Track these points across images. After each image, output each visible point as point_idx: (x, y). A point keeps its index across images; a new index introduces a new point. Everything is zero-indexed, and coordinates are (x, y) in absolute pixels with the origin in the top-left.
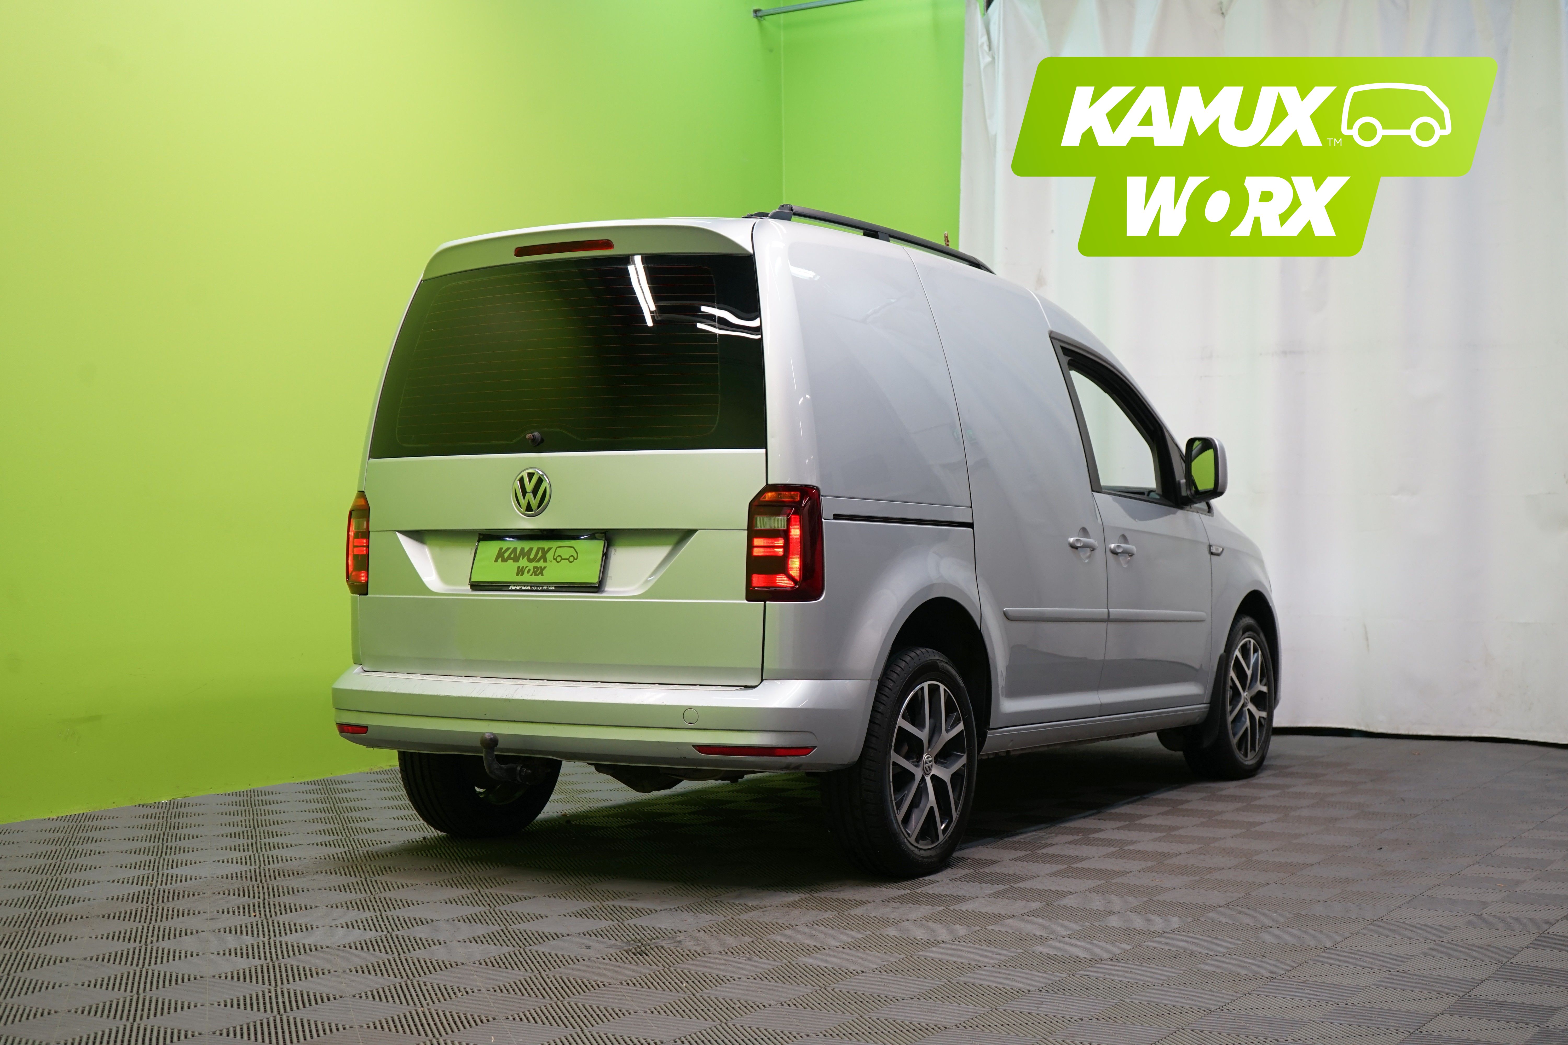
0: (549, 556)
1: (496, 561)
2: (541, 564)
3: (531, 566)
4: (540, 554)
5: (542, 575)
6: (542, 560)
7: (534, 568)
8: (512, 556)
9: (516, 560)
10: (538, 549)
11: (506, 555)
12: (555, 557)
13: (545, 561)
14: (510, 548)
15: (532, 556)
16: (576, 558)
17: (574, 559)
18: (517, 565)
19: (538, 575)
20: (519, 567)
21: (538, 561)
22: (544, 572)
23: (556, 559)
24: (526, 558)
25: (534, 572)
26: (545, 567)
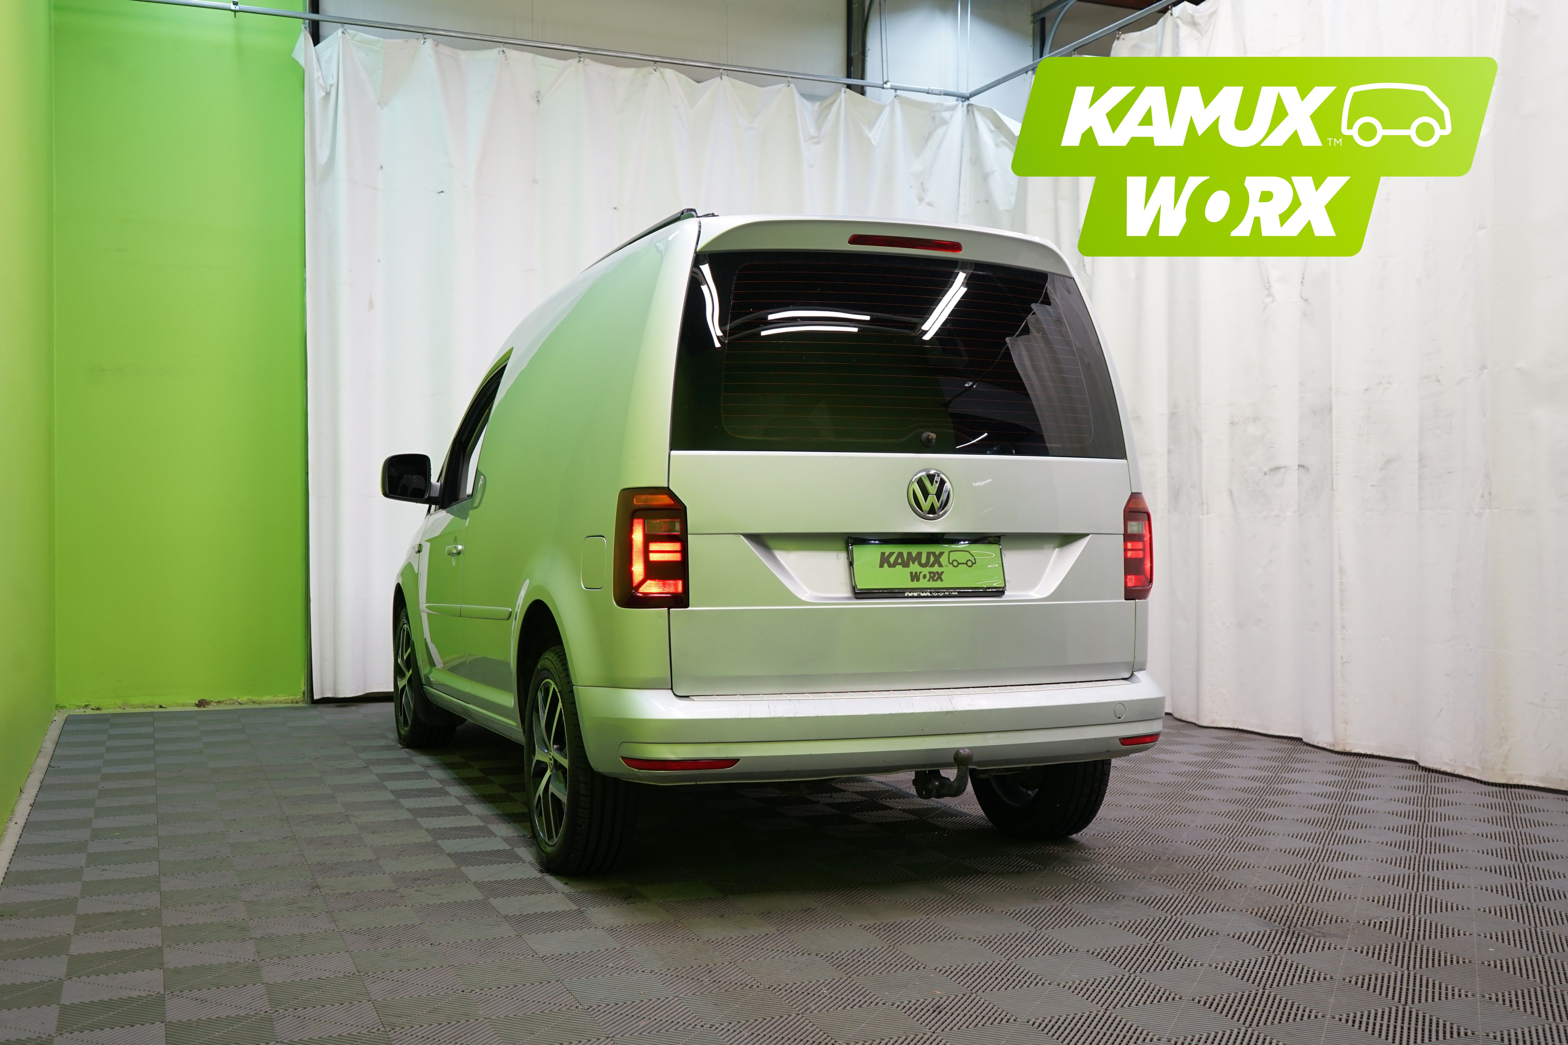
0: (944, 560)
1: (881, 566)
2: (936, 569)
3: (926, 571)
4: (932, 559)
5: (942, 580)
6: (936, 565)
7: (930, 573)
8: (900, 561)
9: (905, 565)
10: (929, 554)
11: (892, 560)
12: (951, 562)
13: (940, 565)
14: (894, 553)
15: (924, 561)
16: (974, 562)
17: (973, 564)
18: (907, 571)
19: (937, 580)
20: (911, 573)
21: (932, 565)
22: (942, 577)
23: (952, 564)
24: (917, 562)
25: (930, 577)
26: (942, 573)
